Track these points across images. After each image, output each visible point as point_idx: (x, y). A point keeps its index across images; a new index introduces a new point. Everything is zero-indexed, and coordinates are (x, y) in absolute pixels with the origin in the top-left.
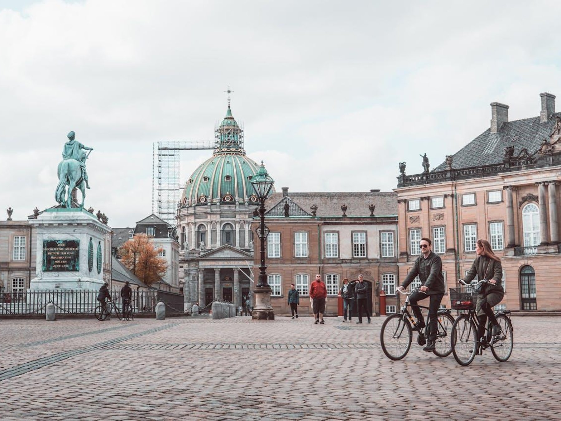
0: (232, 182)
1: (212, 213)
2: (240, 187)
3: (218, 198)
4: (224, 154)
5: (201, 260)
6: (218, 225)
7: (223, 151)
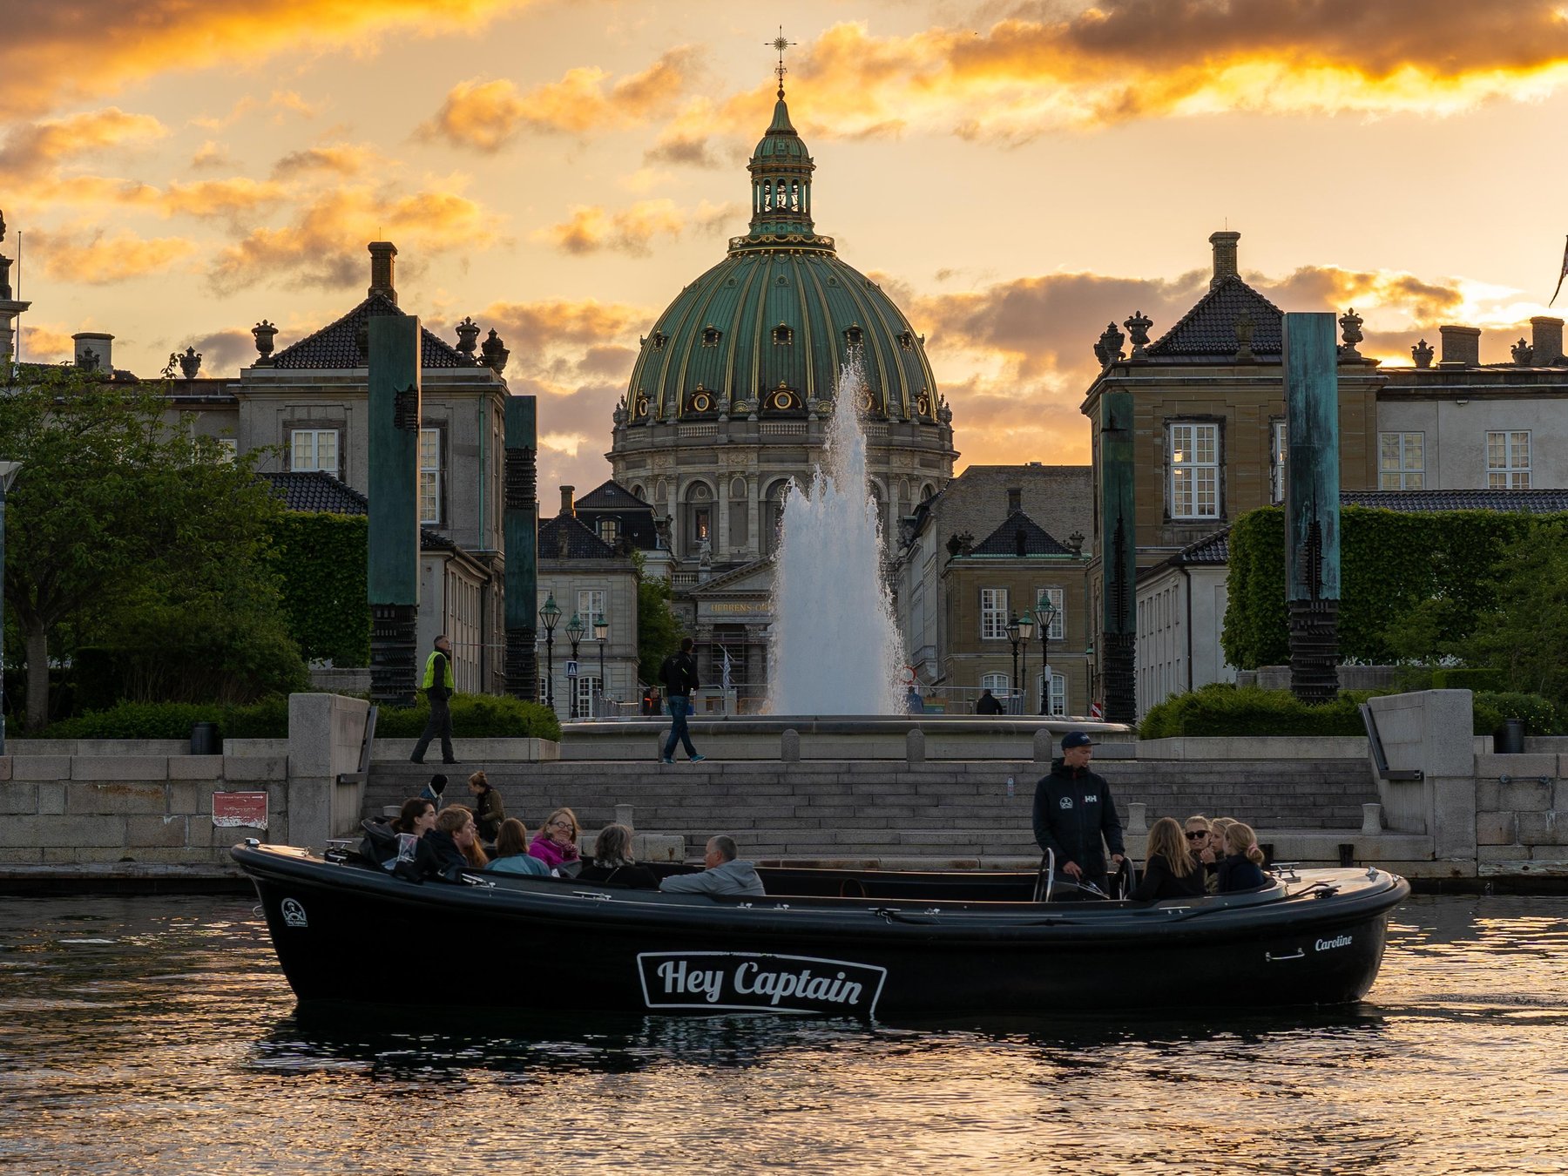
0: (797, 350)
1: (733, 446)
2: (820, 363)
3: (752, 400)
4: (767, 252)
5: (706, 598)
6: (753, 486)
7: (762, 244)
